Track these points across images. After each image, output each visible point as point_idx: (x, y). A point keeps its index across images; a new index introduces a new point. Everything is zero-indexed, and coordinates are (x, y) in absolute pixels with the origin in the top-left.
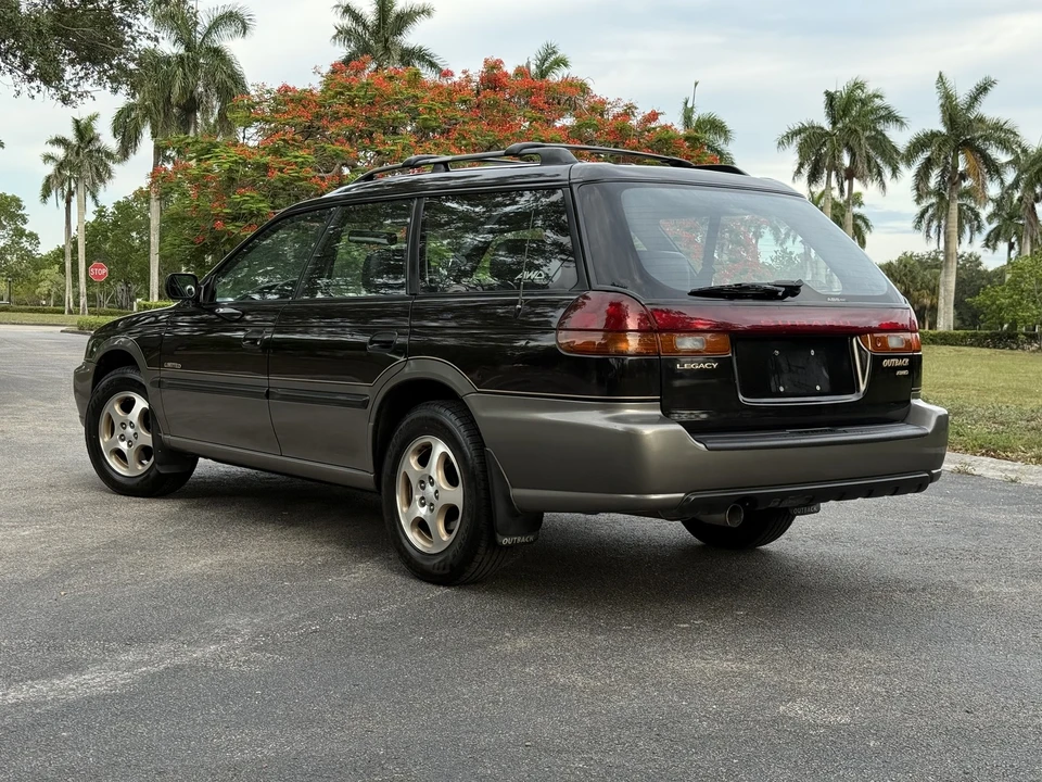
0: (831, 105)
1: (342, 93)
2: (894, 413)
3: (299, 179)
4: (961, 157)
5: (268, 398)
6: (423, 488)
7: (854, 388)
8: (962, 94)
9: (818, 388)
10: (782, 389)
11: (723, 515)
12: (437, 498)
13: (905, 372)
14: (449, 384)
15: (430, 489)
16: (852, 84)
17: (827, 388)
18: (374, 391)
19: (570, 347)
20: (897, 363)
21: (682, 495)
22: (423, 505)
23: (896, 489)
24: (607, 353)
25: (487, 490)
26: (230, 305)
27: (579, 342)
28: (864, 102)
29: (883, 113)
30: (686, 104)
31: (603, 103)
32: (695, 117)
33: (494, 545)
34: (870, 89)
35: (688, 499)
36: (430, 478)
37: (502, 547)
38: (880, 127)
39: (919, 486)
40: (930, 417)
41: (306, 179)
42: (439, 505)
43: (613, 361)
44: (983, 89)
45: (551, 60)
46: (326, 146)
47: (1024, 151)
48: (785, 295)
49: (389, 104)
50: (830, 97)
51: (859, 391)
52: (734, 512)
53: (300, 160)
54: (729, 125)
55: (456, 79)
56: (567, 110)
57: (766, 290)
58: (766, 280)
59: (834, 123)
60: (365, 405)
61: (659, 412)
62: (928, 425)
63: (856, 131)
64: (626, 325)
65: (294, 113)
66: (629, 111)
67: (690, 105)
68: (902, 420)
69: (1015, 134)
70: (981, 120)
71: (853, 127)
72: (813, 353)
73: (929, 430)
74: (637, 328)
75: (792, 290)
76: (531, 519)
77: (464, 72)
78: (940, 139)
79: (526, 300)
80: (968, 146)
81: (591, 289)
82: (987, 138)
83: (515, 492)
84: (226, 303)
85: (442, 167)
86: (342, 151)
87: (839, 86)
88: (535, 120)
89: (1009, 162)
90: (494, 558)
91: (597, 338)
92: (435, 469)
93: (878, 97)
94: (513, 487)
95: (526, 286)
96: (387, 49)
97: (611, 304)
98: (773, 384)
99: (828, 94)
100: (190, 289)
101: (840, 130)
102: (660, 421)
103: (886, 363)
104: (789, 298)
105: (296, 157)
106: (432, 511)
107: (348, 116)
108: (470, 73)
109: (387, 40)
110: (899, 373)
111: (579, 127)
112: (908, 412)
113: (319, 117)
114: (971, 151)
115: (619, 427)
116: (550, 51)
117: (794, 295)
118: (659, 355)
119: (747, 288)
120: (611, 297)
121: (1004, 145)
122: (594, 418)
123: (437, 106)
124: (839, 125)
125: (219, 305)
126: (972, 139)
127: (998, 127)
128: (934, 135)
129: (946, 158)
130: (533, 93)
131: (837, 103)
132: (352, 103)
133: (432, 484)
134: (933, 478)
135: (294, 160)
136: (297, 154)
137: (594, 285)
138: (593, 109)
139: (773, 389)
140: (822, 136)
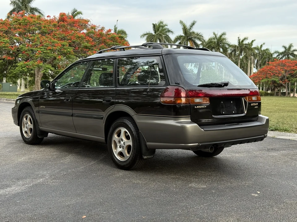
0: (154, 27)
1: (17, 21)
2: (254, 119)
3: (5, 47)
4: (189, 42)
5: (72, 116)
6: (120, 143)
7: (243, 112)
8: (188, 26)
9: (234, 112)
10: (224, 113)
11: (208, 149)
12: (124, 144)
13: (257, 107)
14: (127, 112)
15: (122, 143)
16: (160, 22)
17: (236, 112)
18: (105, 114)
19: (164, 102)
20: (255, 104)
21: (197, 144)
22: (120, 148)
23: (255, 140)
24: (176, 103)
25: (140, 142)
26: (59, 89)
27: (168, 100)
28: (163, 27)
29: (167, 30)
30: (115, 26)
31: (95, 26)
32: (117, 30)
33: (141, 158)
34: (164, 23)
35: (199, 145)
36: (122, 139)
37: (144, 159)
38: (167, 34)
39: (262, 139)
40: (264, 120)
41: (7, 47)
42: (125, 146)
43: (177, 106)
44: (193, 24)
45: (75, 13)
46: (13, 37)
47: (205, 41)
48: (224, 86)
49: (31, 25)
50: (154, 26)
51: (244, 113)
52: (211, 148)
53: (5, 41)
54: (127, 33)
55: (51, 18)
56: (84, 28)
57: (219, 85)
58: (218, 82)
59: (155, 33)
60: (102, 118)
61: (190, 120)
62: (264, 122)
63: (161, 35)
64: (181, 95)
65: (2, 27)
66: (103, 29)
67: (116, 27)
68: (256, 121)
69: (202, 37)
70: (194, 33)
71: (160, 34)
72: (232, 102)
73: (264, 123)
74: (185, 96)
75: (226, 84)
76: (152, 151)
77: (54, 16)
78: (183, 37)
79: (150, 88)
80: (190, 39)
81: (170, 85)
82: (195, 38)
83: (148, 143)
84: (58, 89)
85: (123, 49)
86: (18, 39)
87: (157, 22)
88: (76, 31)
89: (201, 44)
90: (141, 162)
91: (172, 99)
92: (123, 136)
93: (166, 25)
94: (147, 142)
95: (150, 84)
96: (26, 8)
97: (176, 89)
98: (221, 111)
99: (153, 24)
100: (48, 85)
101: (157, 34)
102: (190, 123)
103: (252, 104)
104: (225, 87)
105: (4, 40)
106: (123, 149)
107: (19, 28)
108: (56, 17)
109: (26, 5)
110: (255, 107)
111: (89, 33)
112: (258, 118)
113: (10, 28)
114: (191, 41)
115: (179, 125)
116: (75, 11)
117: (226, 86)
118: (190, 104)
119: (214, 84)
120: (176, 87)
121: (200, 39)
122: (171, 122)
123: (47, 26)
124: (157, 33)
125: (56, 89)
126: (191, 38)
127: (198, 34)
128: (181, 36)
129: (185, 43)
130: (74, 23)
131: (156, 27)
132: (20, 24)
133: (122, 141)
134: (265, 137)
135: (3, 41)
136: (4, 39)
137: (171, 84)
138: (92, 28)
139: (221, 113)
140: (152, 36)
